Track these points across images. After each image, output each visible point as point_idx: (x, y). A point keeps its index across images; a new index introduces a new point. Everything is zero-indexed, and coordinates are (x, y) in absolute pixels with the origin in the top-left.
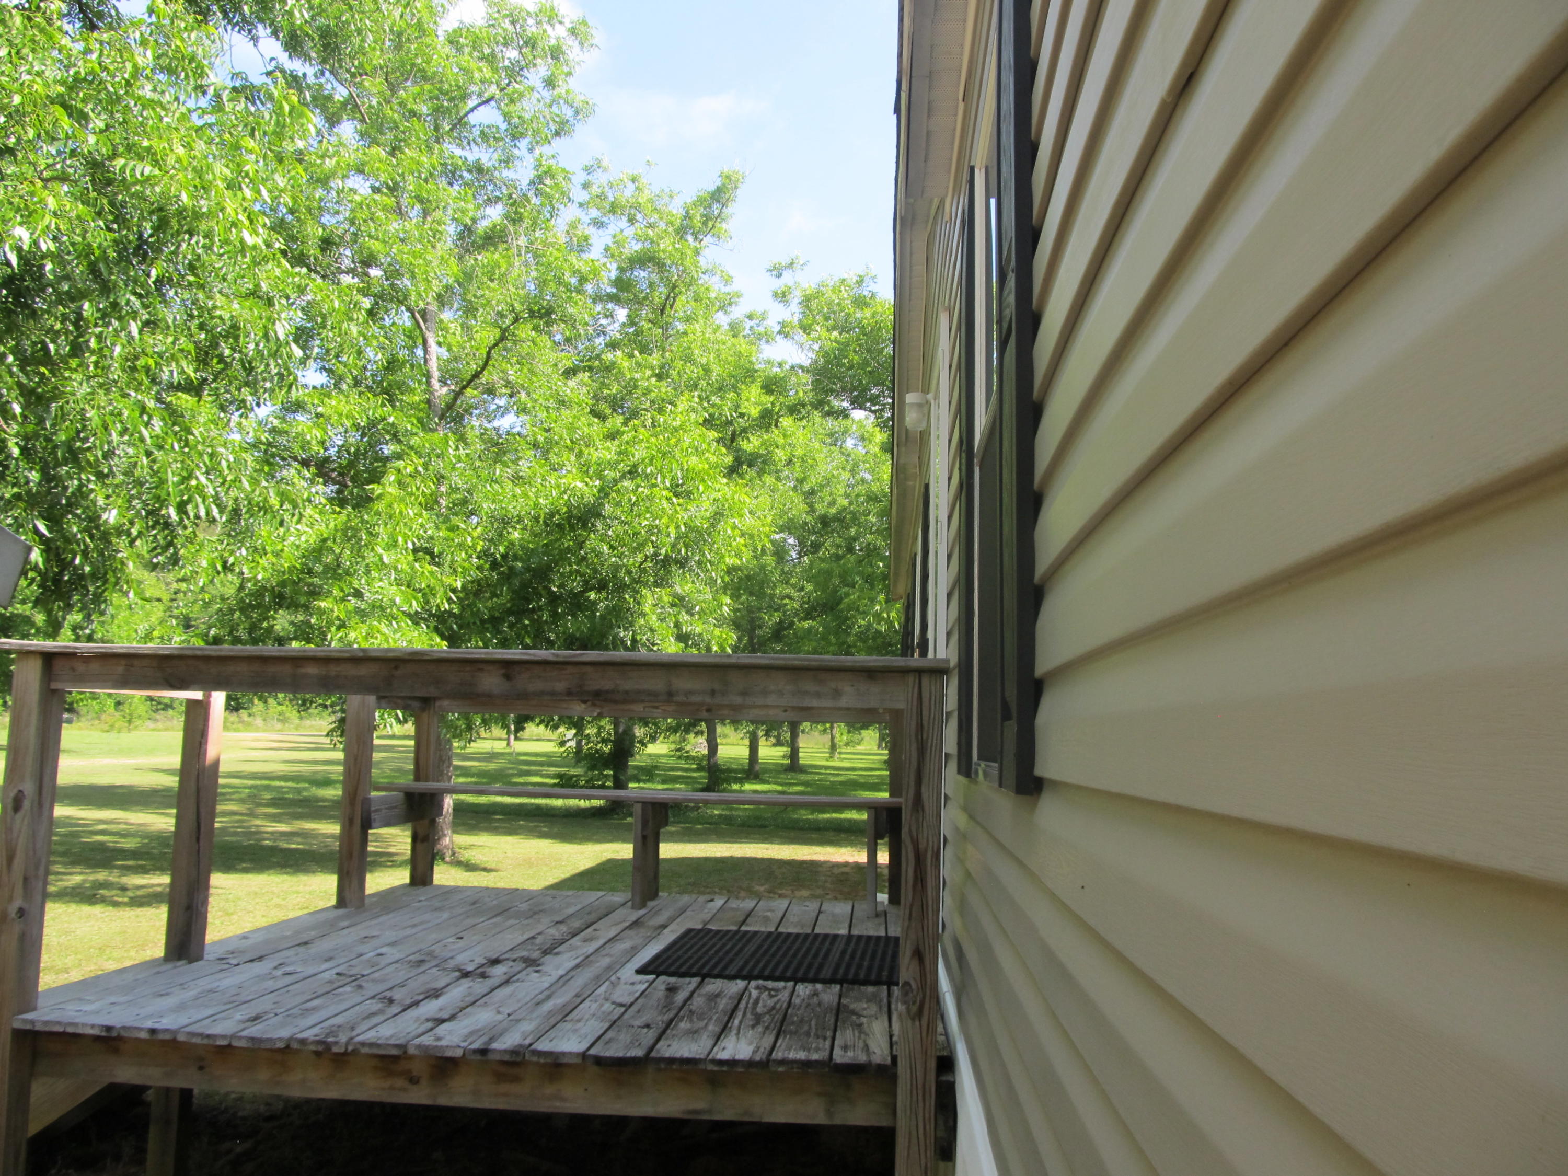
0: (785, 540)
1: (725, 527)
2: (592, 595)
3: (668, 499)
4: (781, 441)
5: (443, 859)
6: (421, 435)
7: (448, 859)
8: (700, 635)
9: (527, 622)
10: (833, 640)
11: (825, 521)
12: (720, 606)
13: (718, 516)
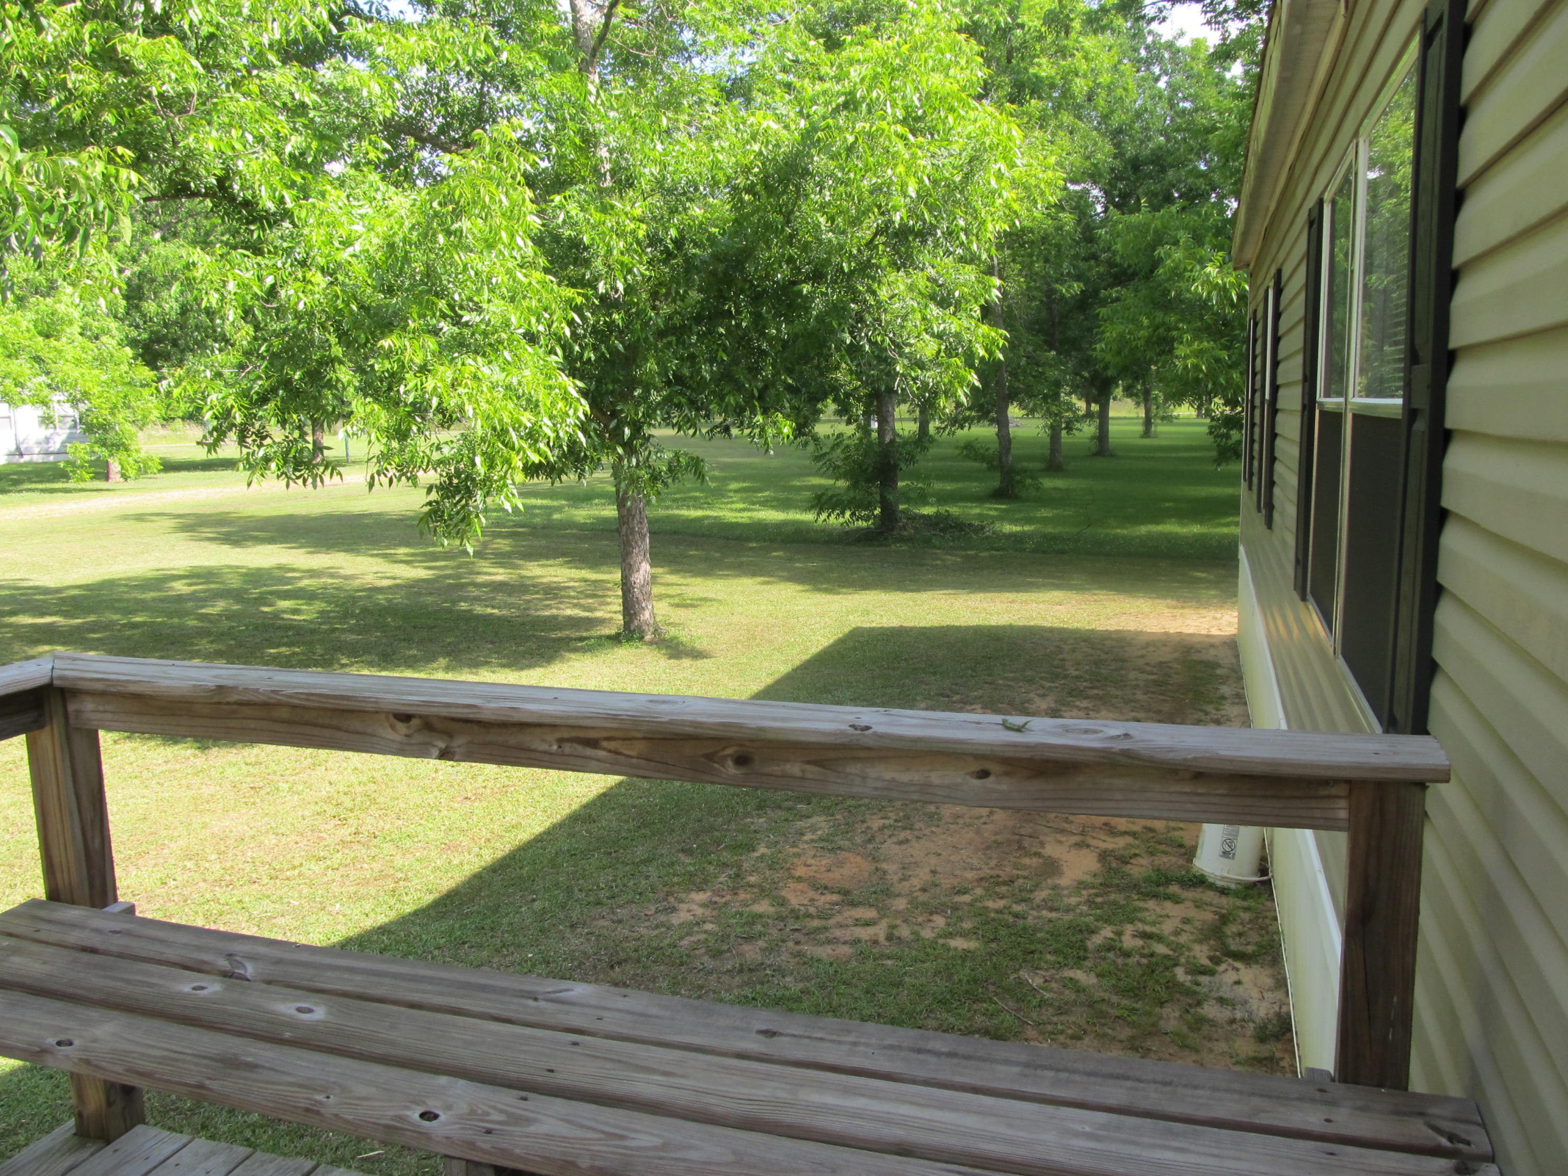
0: (1087, 192)
1: (988, 178)
2: (806, 288)
3: (902, 137)
4: (1083, 66)
5: (641, 638)
6: (547, 76)
7: (648, 637)
8: (957, 335)
9: (722, 330)
10: (1146, 322)
11: (1135, 165)
12: (987, 289)
13: (975, 161)
